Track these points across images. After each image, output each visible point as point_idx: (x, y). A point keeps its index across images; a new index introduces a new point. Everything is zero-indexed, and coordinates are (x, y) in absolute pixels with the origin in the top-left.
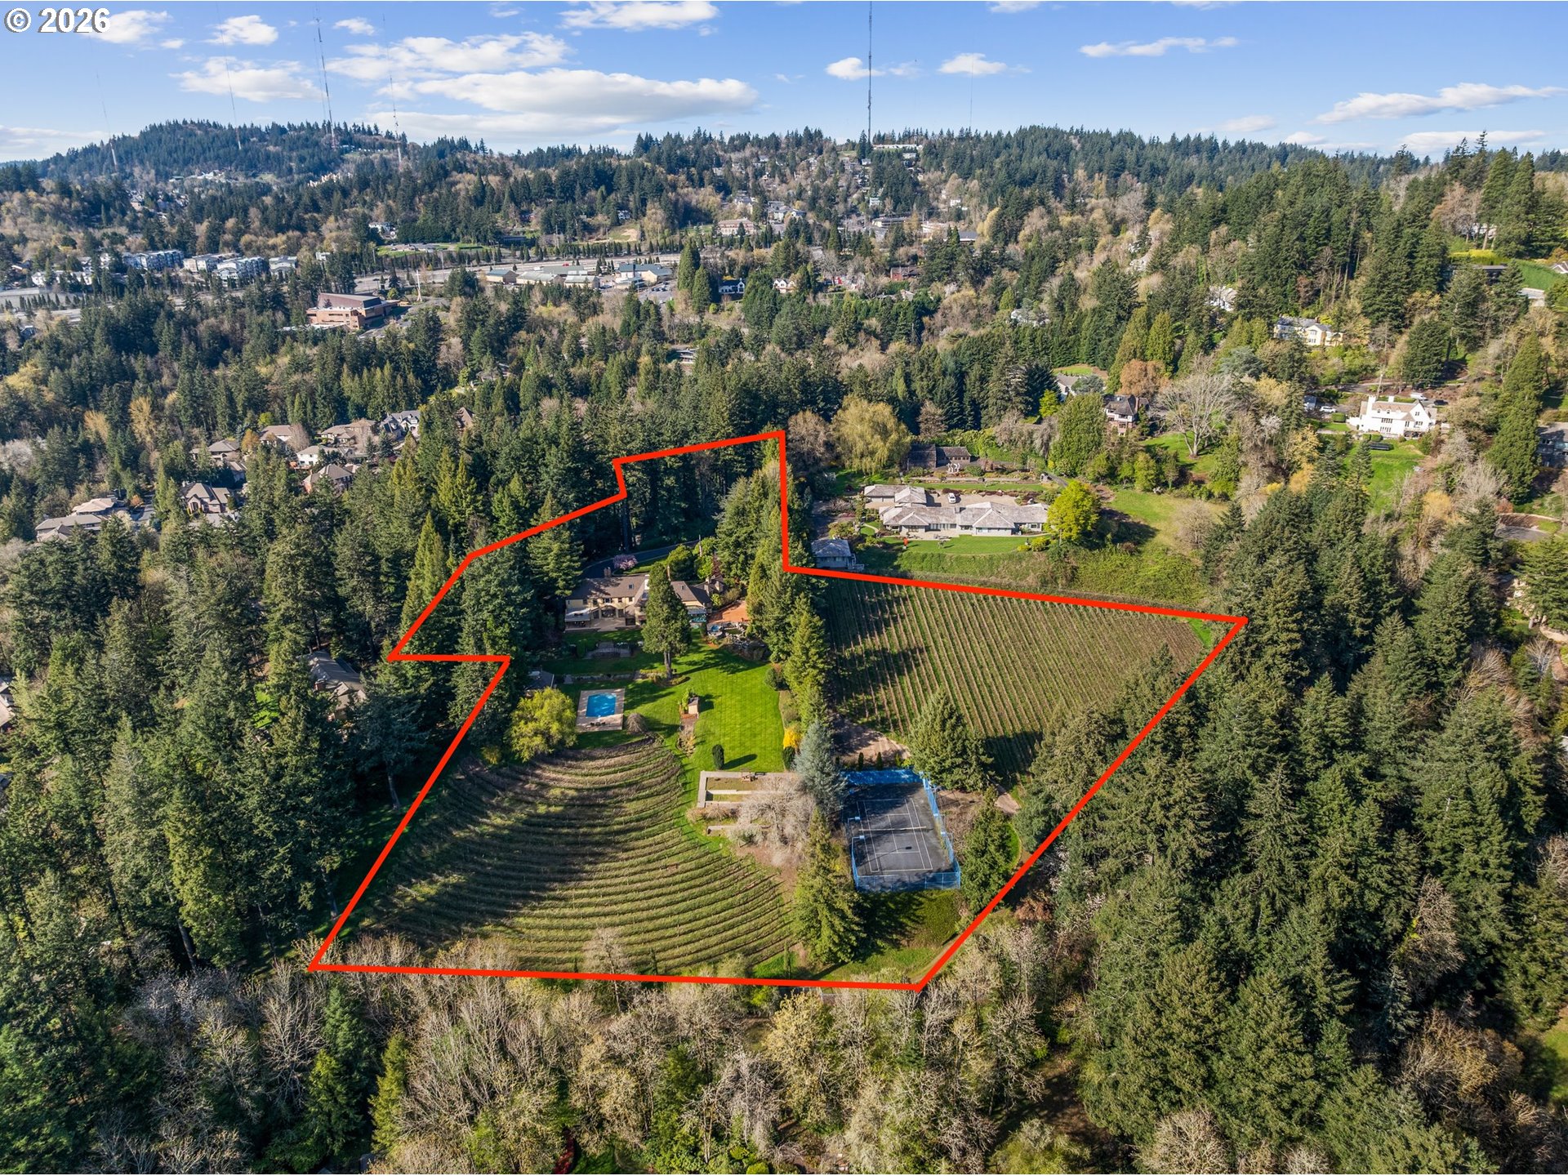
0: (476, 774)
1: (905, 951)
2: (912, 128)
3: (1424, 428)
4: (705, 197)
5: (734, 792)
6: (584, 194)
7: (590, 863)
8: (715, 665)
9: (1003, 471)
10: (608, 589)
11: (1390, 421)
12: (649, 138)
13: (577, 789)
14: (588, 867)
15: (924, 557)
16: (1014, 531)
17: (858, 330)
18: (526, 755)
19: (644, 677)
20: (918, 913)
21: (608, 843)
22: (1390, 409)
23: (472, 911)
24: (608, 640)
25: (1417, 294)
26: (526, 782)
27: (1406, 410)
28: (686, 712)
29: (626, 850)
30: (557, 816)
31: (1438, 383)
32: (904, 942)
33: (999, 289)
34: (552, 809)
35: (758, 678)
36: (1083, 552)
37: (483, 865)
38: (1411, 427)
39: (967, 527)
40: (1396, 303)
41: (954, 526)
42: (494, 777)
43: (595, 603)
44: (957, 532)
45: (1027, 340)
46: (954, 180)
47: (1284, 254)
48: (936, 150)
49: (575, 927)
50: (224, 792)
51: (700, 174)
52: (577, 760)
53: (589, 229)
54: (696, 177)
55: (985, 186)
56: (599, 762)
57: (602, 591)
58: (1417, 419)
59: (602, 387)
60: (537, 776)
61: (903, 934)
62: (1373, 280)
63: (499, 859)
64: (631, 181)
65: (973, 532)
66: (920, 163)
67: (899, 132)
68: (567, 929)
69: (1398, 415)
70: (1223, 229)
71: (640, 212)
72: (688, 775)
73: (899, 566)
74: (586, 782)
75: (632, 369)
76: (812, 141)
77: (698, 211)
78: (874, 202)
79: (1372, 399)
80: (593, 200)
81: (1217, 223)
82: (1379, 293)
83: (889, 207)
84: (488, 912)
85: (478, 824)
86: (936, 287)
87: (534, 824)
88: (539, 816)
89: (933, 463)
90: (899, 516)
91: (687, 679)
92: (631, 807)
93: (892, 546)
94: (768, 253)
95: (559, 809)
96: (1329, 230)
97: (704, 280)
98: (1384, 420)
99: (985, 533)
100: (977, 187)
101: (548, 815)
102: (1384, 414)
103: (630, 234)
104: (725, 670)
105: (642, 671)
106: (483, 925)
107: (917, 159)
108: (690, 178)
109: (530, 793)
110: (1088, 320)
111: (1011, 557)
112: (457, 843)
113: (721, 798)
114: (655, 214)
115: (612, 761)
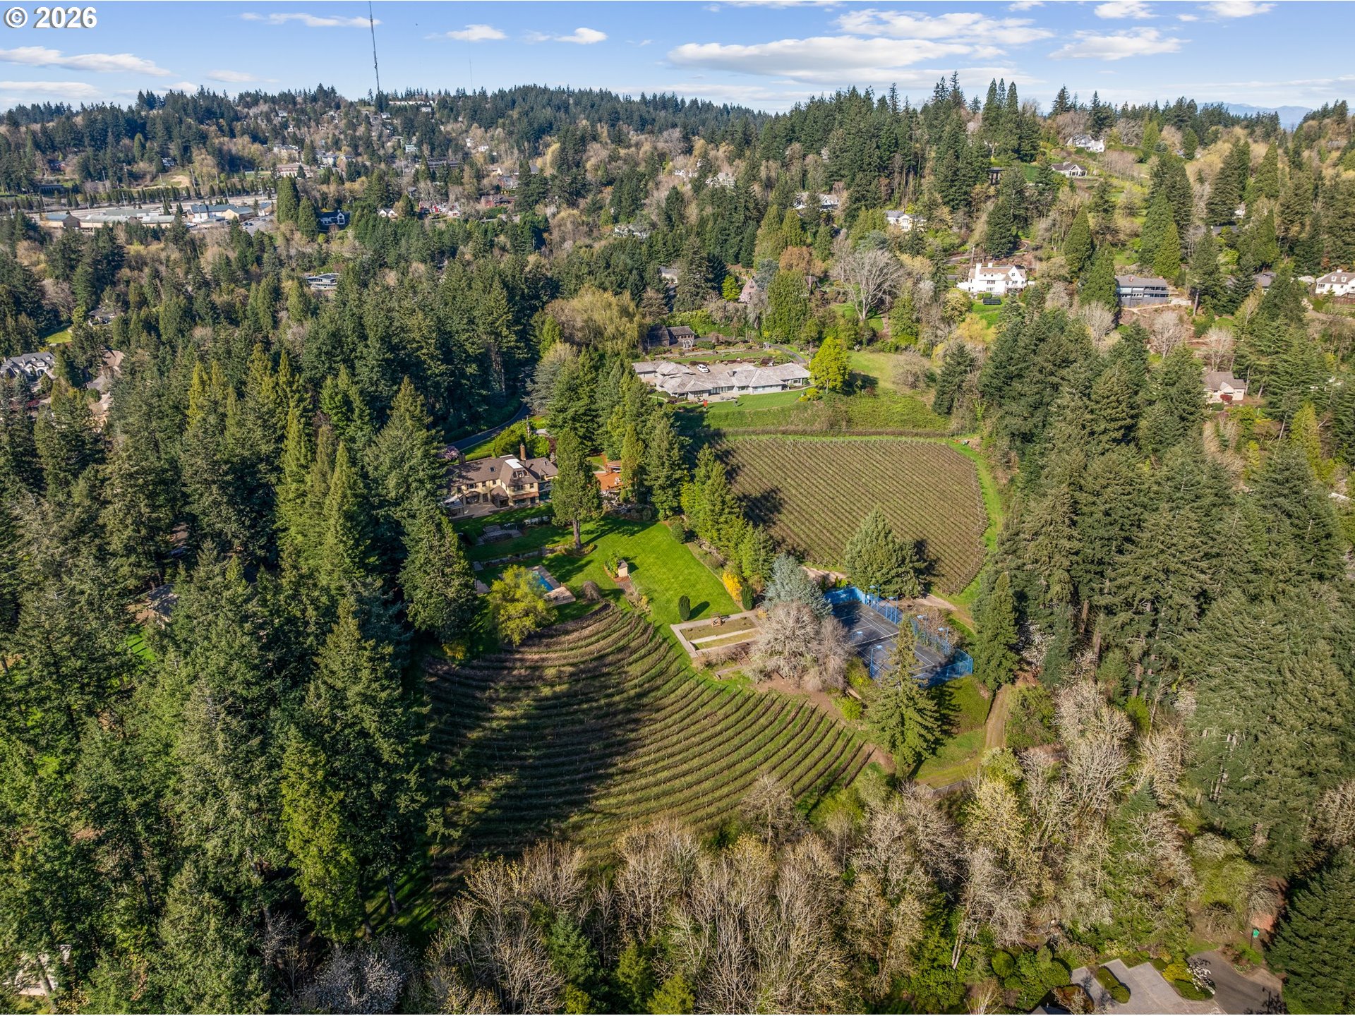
0: (446, 673)
1: (959, 738)
2: (414, 88)
3: (1019, 285)
4: (241, 145)
5: (714, 638)
6: (118, 142)
7: (633, 731)
8: (611, 531)
9: (729, 344)
10: (471, 474)
11: (993, 282)
12: (151, 95)
13: (572, 665)
14: (633, 735)
15: (727, 415)
16: (784, 387)
17: (492, 246)
18: (517, 638)
19: (552, 551)
20: (953, 702)
21: (640, 708)
22: (992, 272)
23: (546, 806)
24: (492, 523)
25: (978, 186)
26: (514, 668)
27: (1005, 272)
28: (617, 576)
29: (658, 710)
30: (567, 694)
31: (1009, 254)
32: (954, 730)
33: (597, 207)
34: (557, 689)
35: (662, 534)
36: (845, 398)
37: (524, 758)
38: (1010, 285)
39: (743, 388)
40: (966, 193)
41: (731, 388)
42: (467, 672)
43: (459, 490)
44: (736, 393)
45: (660, 245)
46: (477, 131)
47: (867, 160)
48: (450, 105)
49: (665, 794)
50: (326, 722)
51: (230, 125)
52: (552, 636)
53: (135, 177)
54: (226, 128)
55: (511, 133)
56: (575, 635)
57: (464, 477)
58: (1014, 279)
59: (249, 313)
60: (521, 660)
61: (950, 724)
62: (946, 176)
63: (536, 749)
64: (168, 130)
65: (750, 391)
66: (437, 116)
67: (401, 92)
68: (657, 797)
69: (999, 277)
70: (796, 146)
71: (186, 157)
72: (662, 630)
73: (708, 426)
74: (576, 655)
75: (276, 293)
76: (326, 98)
77: (241, 159)
78: (411, 149)
79: (979, 266)
80: (128, 149)
81: (790, 141)
82: (951, 187)
83: (426, 152)
84: (565, 803)
85: (489, 720)
86: (539, 208)
87: (547, 707)
88: (547, 698)
89: (666, 342)
90: (682, 385)
91: (596, 547)
92: (635, 670)
93: (692, 410)
94: (358, 185)
95: (565, 687)
96: (896, 139)
97: (310, 211)
98: (989, 282)
99: (760, 391)
100: (502, 135)
101: (556, 696)
102: (989, 277)
103: (182, 180)
104: (624, 533)
105: (549, 546)
106: (567, 817)
107: (433, 113)
108: (220, 128)
109: (520, 679)
110: (711, 223)
111: (798, 407)
112: (477, 744)
113: (707, 645)
114: (204, 162)
115: (586, 632)
